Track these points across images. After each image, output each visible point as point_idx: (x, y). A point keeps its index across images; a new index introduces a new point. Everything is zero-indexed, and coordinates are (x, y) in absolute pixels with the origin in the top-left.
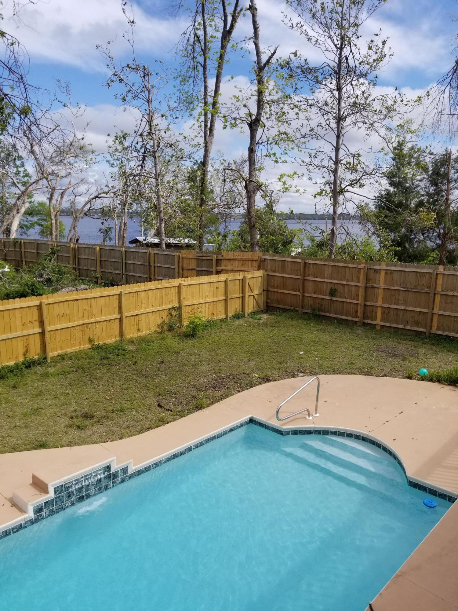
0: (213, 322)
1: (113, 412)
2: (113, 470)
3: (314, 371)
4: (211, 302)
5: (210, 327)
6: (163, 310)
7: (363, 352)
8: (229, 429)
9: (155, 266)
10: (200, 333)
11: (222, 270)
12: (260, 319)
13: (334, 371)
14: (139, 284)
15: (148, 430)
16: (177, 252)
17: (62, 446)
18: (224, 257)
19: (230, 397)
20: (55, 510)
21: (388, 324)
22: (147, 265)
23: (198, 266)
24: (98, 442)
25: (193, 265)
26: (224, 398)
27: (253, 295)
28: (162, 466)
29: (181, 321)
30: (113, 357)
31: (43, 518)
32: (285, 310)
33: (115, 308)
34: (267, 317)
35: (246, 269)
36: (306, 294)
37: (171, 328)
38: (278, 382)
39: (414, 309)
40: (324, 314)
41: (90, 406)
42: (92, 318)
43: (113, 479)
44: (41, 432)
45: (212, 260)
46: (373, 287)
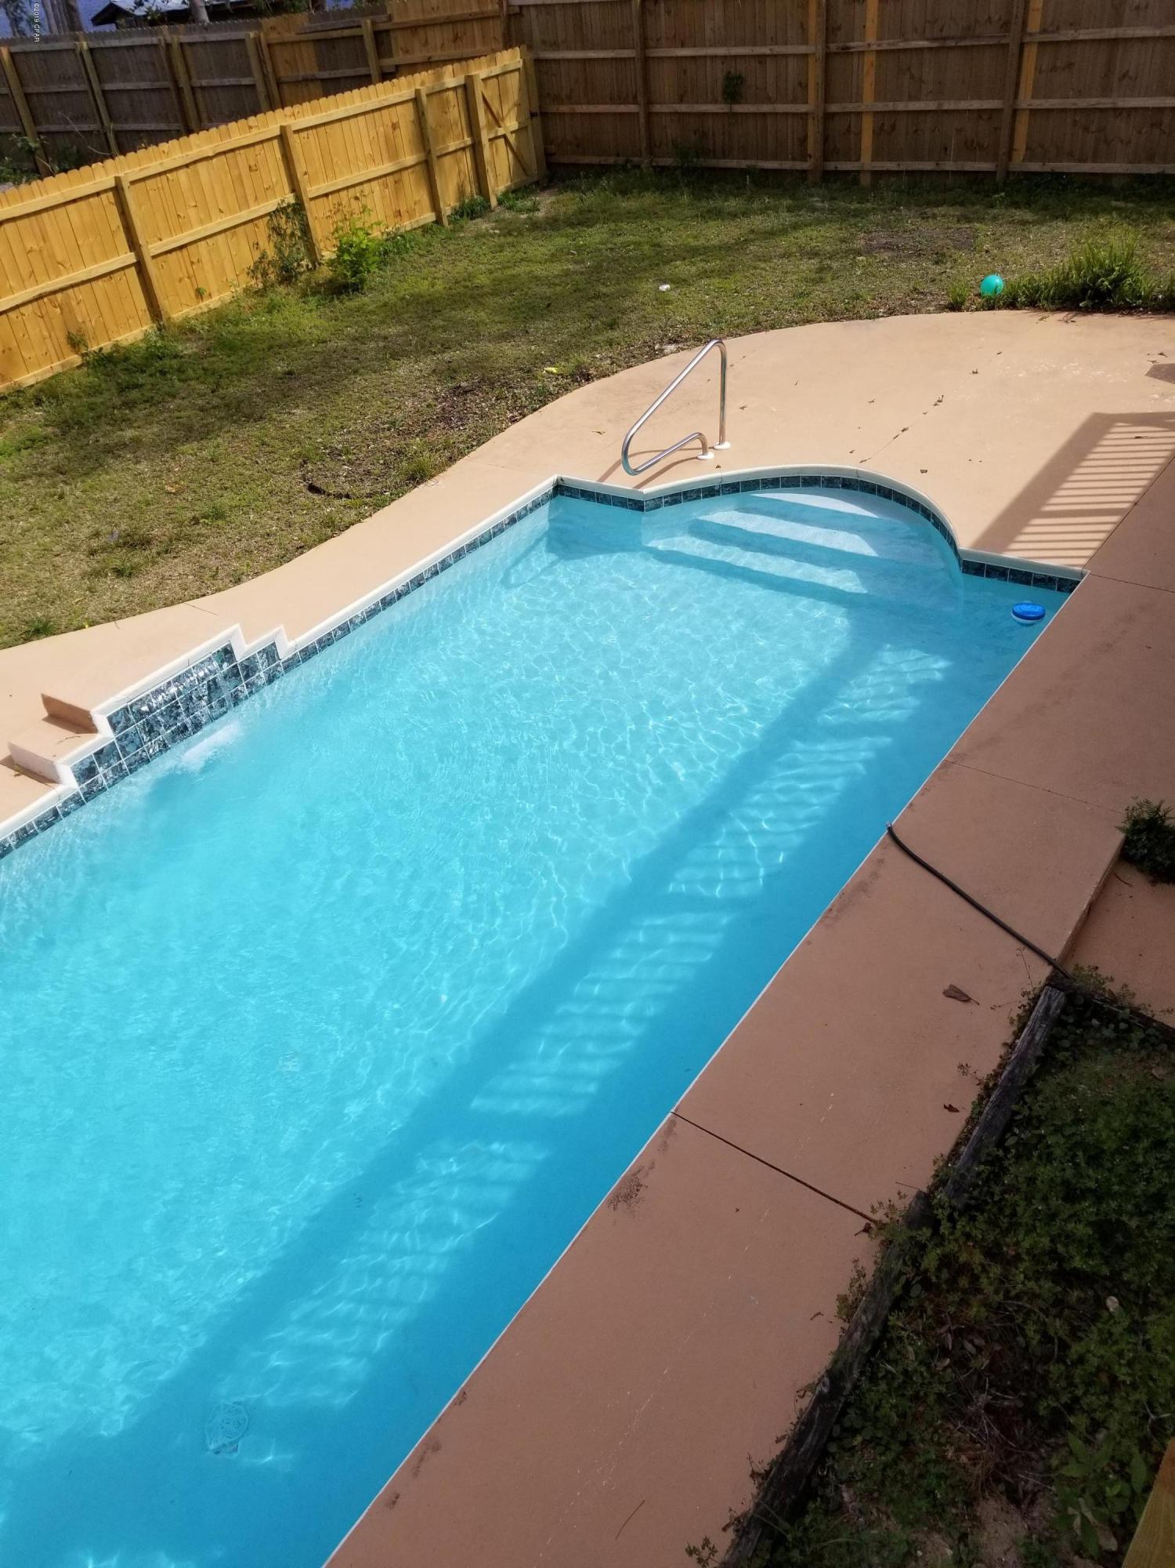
0: (402, 236)
1: (197, 523)
2: (240, 657)
3: (704, 331)
4: (385, 176)
5: (399, 253)
6: (252, 221)
7: (830, 259)
8: (505, 519)
9: (193, 88)
10: (374, 276)
11: (397, 67)
12: (535, 208)
13: (759, 323)
14: (164, 146)
15: (302, 553)
16: (249, 28)
17: (93, 624)
18: (396, 20)
19: (494, 439)
20: (125, 766)
21: (891, 166)
22: (167, 89)
23: (322, 67)
24: (181, 600)
25: (307, 63)
26: (479, 445)
27: (504, 136)
28: (358, 630)
29: (311, 250)
30: (152, 380)
31: (104, 789)
32: (601, 170)
33: (113, 233)
34: (553, 199)
35: (467, 52)
36: (657, 108)
37: (287, 275)
38: (612, 378)
39: (963, 105)
40: (712, 163)
41: (131, 518)
42: (59, 274)
43: (247, 676)
44: (25, 599)
45: (361, 37)
46: (846, 51)
